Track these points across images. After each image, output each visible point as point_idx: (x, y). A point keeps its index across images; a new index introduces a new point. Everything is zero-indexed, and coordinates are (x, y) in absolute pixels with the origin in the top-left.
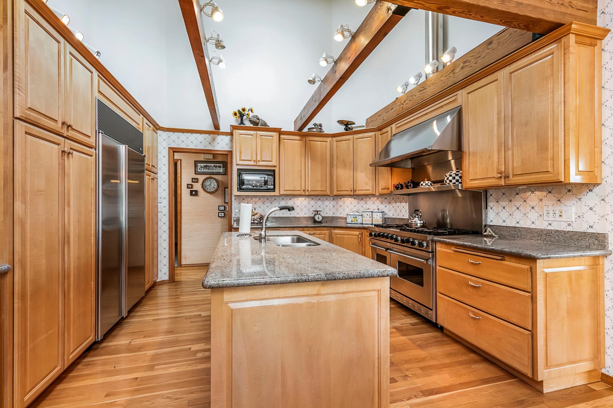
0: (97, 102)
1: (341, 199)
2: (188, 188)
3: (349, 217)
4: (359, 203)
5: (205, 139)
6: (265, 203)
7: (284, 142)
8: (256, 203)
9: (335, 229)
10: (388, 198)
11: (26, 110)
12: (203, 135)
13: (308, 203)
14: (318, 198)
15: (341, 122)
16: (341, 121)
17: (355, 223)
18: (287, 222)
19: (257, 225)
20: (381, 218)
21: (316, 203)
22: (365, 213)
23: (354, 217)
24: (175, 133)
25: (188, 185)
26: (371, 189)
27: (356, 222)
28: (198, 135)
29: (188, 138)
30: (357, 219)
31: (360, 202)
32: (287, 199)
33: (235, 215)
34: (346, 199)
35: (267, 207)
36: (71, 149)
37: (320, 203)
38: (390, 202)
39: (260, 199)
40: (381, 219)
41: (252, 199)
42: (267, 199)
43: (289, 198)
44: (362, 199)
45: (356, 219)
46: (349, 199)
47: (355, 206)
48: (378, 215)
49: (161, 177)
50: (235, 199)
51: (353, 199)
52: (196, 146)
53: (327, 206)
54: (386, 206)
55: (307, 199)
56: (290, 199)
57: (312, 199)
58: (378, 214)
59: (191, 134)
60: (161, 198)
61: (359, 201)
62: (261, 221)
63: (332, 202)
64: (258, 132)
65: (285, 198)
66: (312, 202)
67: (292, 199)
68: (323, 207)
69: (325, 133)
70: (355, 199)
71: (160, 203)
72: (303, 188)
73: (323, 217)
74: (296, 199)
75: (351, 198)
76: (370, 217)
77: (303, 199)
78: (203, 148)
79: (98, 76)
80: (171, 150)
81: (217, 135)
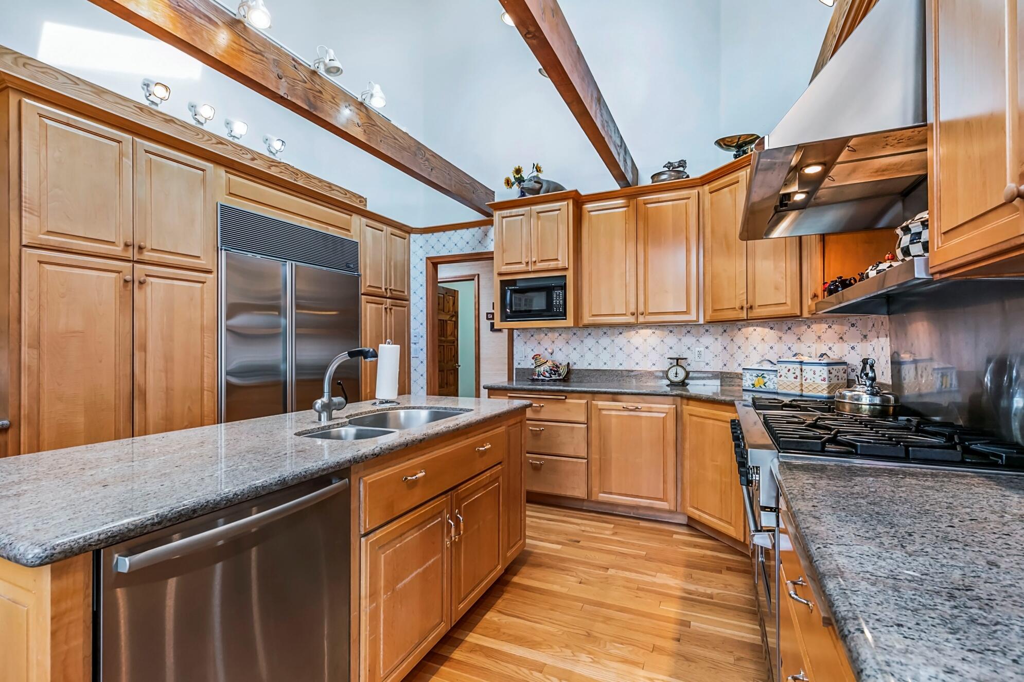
0: (219, 208)
1: (739, 329)
2: (488, 319)
3: (748, 376)
4: (780, 338)
5: (474, 235)
6: (570, 342)
7: (590, 217)
8: (553, 342)
9: (691, 402)
10: (859, 324)
11: (44, 234)
12: (471, 230)
13: (659, 340)
14: (684, 330)
15: (723, 143)
16: (723, 139)
17: (761, 390)
18: (613, 381)
19: (548, 385)
20: (824, 380)
21: (680, 340)
22: (783, 365)
23: (758, 376)
24: (435, 234)
25: (487, 314)
26: (789, 302)
27: (764, 389)
28: (464, 231)
29: (450, 238)
30: (765, 380)
31: (785, 337)
32: (614, 334)
33: (519, 364)
34: (751, 329)
35: (575, 349)
36: (147, 275)
37: (689, 340)
38: (865, 337)
39: (560, 335)
40: (826, 382)
41: (546, 335)
42: (575, 334)
43: (617, 332)
44: (789, 329)
45: (761, 380)
46: (759, 329)
47: (771, 348)
48: (818, 373)
49: (417, 304)
50: (519, 336)
51: (767, 330)
52: (461, 250)
53: (707, 348)
54: (853, 348)
55: (657, 332)
56: (621, 333)
57: (671, 332)
58: (818, 369)
59: (454, 231)
60: (415, 336)
61: (780, 334)
62: (551, 377)
63: (720, 339)
64: (533, 208)
65: (609, 332)
66: (671, 340)
67: (625, 334)
68: (698, 349)
69: (691, 177)
70: (772, 328)
71: (415, 344)
72: (632, 309)
73: (687, 373)
74: (633, 333)
75: (763, 327)
76: (796, 378)
77: (648, 332)
78: (470, 252)
79: (226, 172)
80: (428, 261)
81: (490, 226)
